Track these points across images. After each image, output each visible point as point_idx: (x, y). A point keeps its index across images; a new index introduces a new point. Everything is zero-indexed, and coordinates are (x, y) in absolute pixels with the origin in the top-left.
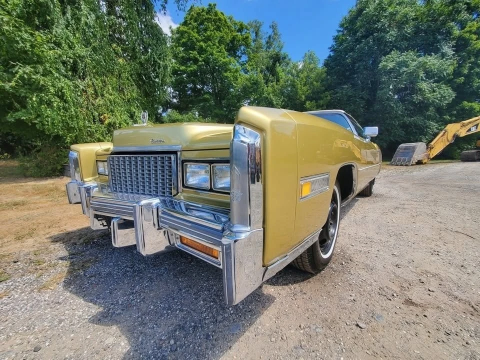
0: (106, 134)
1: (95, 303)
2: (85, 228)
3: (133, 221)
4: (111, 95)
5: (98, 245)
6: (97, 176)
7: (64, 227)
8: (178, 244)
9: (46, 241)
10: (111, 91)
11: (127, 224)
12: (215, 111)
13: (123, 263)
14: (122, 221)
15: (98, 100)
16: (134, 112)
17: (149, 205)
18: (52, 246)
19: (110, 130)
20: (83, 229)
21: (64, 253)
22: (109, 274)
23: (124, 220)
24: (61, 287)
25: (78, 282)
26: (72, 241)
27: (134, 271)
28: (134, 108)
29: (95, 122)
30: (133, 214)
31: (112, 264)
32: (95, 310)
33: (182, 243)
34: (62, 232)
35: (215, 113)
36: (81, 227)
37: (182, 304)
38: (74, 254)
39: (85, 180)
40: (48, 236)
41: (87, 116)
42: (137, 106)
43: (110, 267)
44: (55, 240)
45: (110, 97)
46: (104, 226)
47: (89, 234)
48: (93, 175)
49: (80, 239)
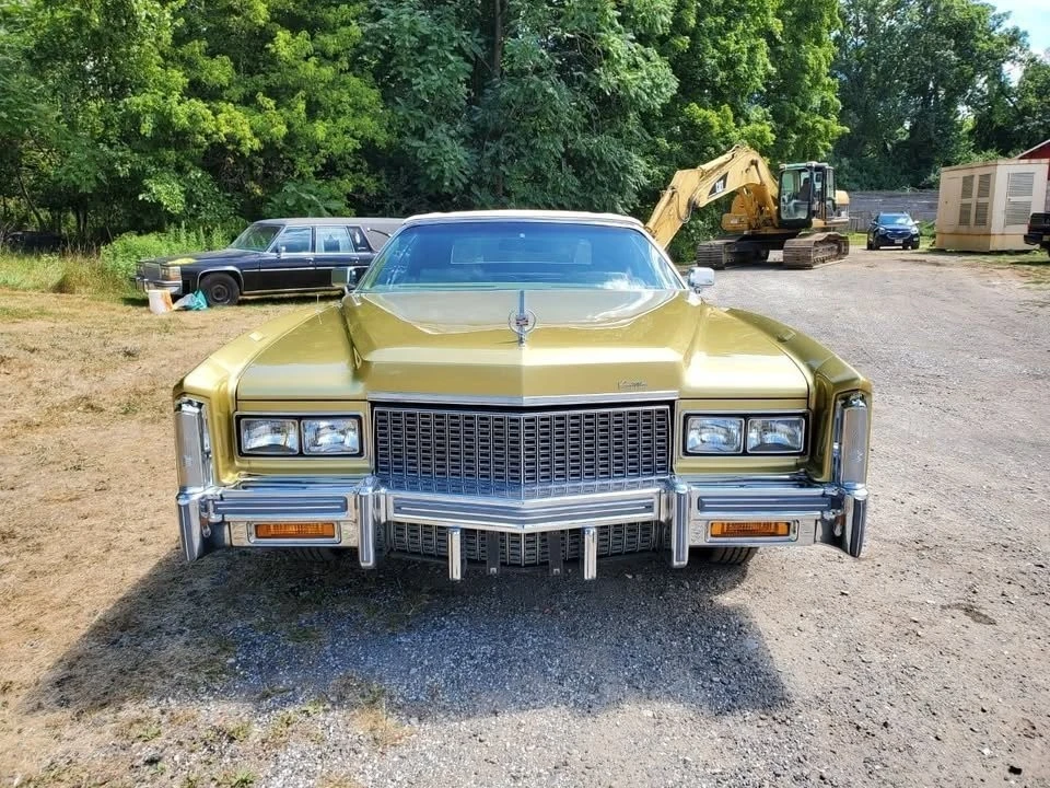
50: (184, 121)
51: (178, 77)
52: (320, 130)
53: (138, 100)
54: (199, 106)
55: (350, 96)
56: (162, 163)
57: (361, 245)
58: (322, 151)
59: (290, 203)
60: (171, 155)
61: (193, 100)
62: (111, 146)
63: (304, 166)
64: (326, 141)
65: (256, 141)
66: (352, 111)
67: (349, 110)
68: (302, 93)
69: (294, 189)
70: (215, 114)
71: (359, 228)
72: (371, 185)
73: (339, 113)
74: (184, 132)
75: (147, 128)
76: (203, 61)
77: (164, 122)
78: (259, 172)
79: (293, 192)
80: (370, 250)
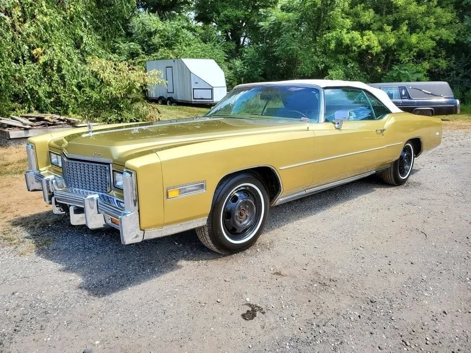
0: (41, 79)
1: (60, 263)
2: (37, 214)
3: (83, 208)
4: (46, 15)
5: (54, 230)
6: (50, 166)
7: (16, 213)
8: (110, 222)
9: (7, 224)
10: (45, 7)
11: (80, 211)
12: (226, 12)
13: (76, 243)
14: (76, 208)
15: (27, 25)
16: (82, 38)
17: (92, 199)
18: (15, 229)
19: (46, 72)
20: (35, 215)
21: (26, 234)
22: (66, 249)
23: (78, 207)
24: (34, 254)
25: (45, 252)
26: (30, 225)
27: (85, 248)
28: (81, 30)
29: (24, 61)
30: (83, 204)
31: (67, 243)
32: (60, 266)
33: (112, 222)
34: (17, 217)
35: (225, 15)
36: (33, 213)
37: (117, 267)
38: (35, 235)
39: (41, 169)
40: (6, 220)
41: (12, 51)
42: (85, 26)
43: (67, 245)
44: (15, 224)
45: (45, 19)
46: (62, 211)
47: (42, 220)
48: (47, 165)
49: (36, 223)
50: (348, 41)
51: (348, 22)
52: (414, 39)
53: (330, 34)
54: (356, 34)
55: (434, 19)
56: (338, 61)
57: (404, 96)
58: (415, 49)
59: (395, 75)
60: (341, 57)
61: (353, 31)
62: (318, 56)
63: (404, 57)
64: (418, 43)
65: (380, 48)
66: (435, 26)
67: (434, 26)
68: (407, 22)
69: (397, 68)
70: (362, 37)
71: (405, 87)
72: (443, 64)
73: (428, 28)
74: (348, 46)
75: (333, 46)
76: (362, 13)
77: (339, 43)
78: (382, 62)
79: (397, 70)
80: (409, 98)
